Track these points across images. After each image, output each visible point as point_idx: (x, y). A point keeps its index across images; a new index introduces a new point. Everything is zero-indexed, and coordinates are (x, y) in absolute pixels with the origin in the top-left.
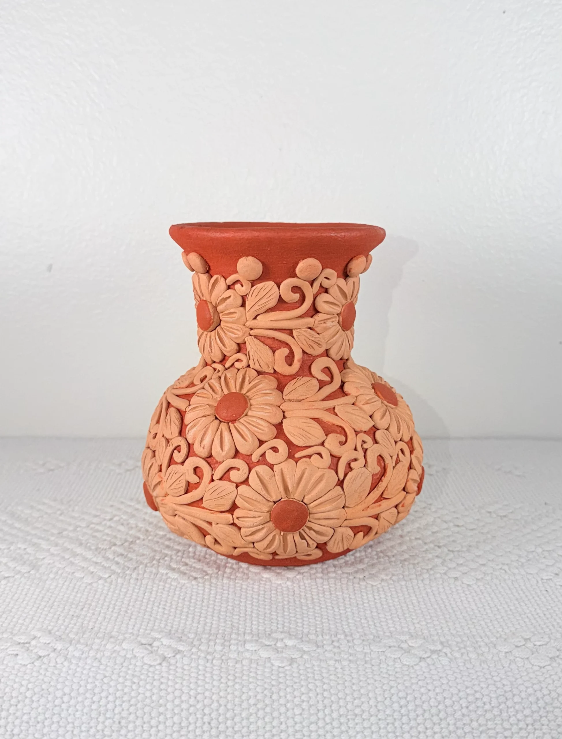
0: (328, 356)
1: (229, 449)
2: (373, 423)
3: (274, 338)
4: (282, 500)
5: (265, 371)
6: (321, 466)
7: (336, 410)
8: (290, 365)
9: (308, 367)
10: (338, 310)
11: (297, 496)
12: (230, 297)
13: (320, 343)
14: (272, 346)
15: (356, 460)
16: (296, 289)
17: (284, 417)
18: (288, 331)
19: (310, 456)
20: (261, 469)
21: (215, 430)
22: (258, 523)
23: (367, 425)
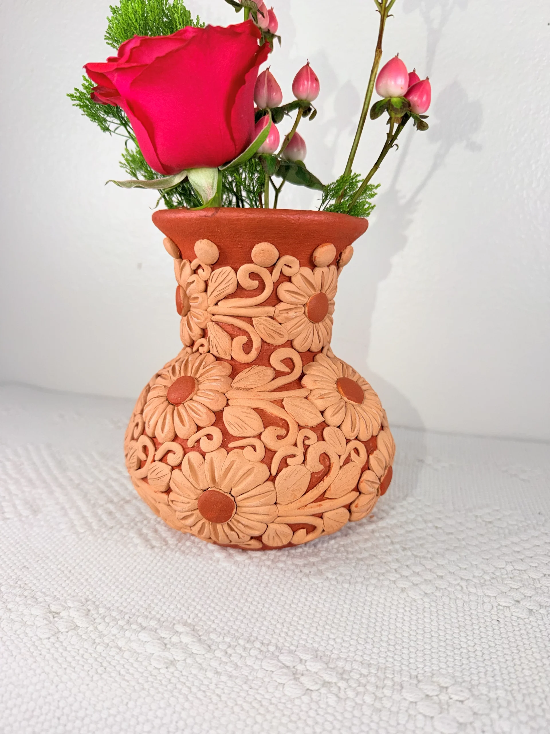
0: (292, 347)
1: (168, 432)
2: (323, 419)
3: (232, 325)
4: (209, 489)
5: (222, 357)
6: (251, 459)
7: (283, 403)
8: (247, 353)
9: (267, 356)
10: (305, 300)
11: (224, 488)
12: (193, 282)
13: (282, 333)
14: (232, 333)
15: (294, 456)
16: (253, 276)
17: (227, 405)
18: (249, 319)
19: (243, 448)
20: (193, 456)
21: (161, 412)
22: (187, 509)
23: (316, 420)
